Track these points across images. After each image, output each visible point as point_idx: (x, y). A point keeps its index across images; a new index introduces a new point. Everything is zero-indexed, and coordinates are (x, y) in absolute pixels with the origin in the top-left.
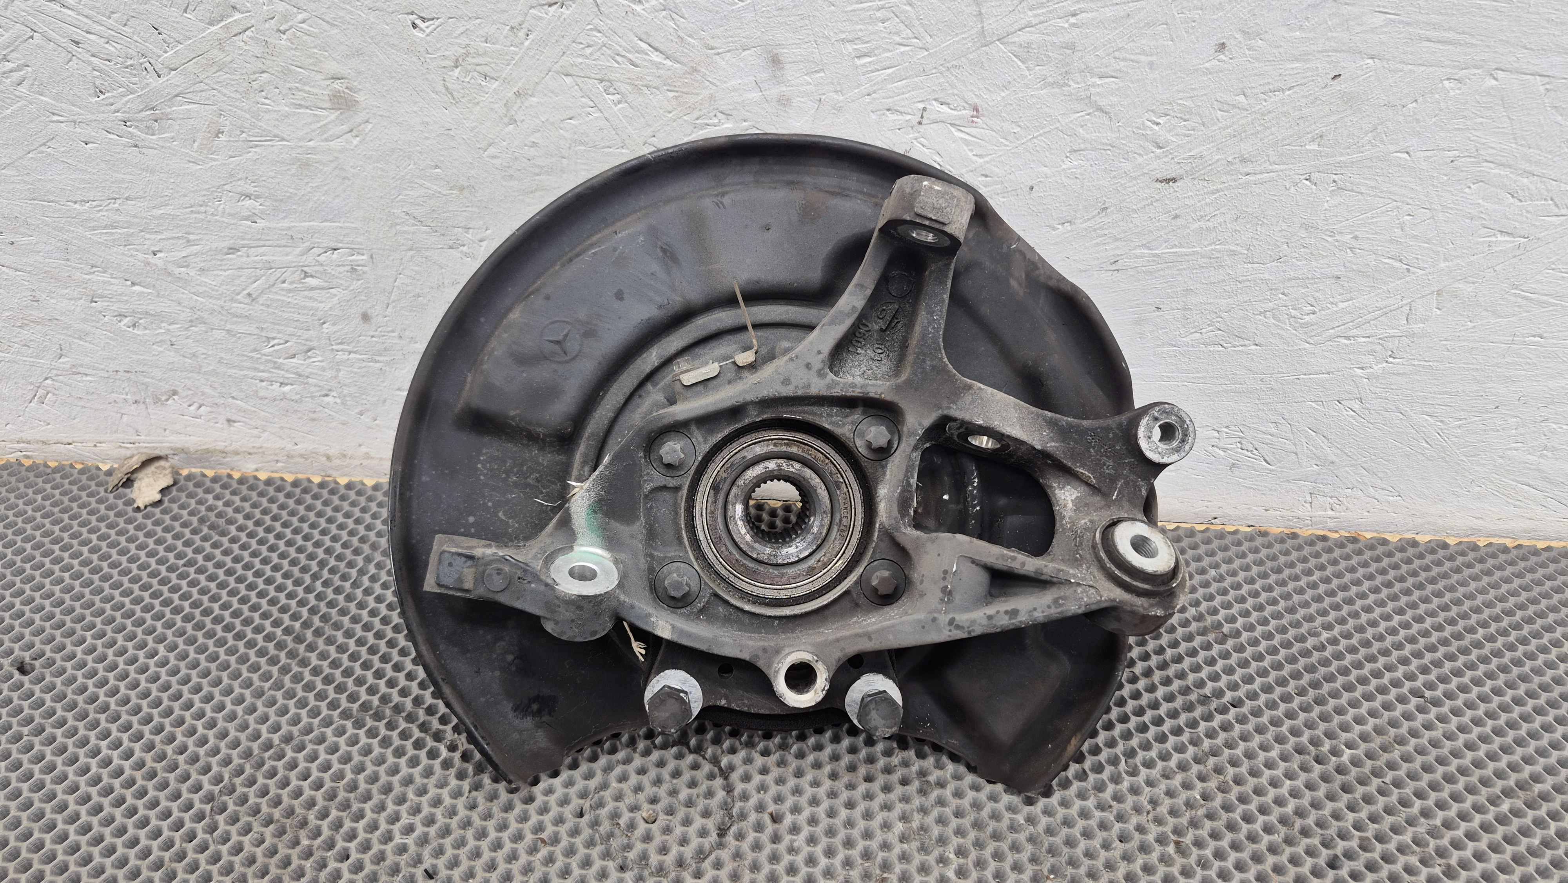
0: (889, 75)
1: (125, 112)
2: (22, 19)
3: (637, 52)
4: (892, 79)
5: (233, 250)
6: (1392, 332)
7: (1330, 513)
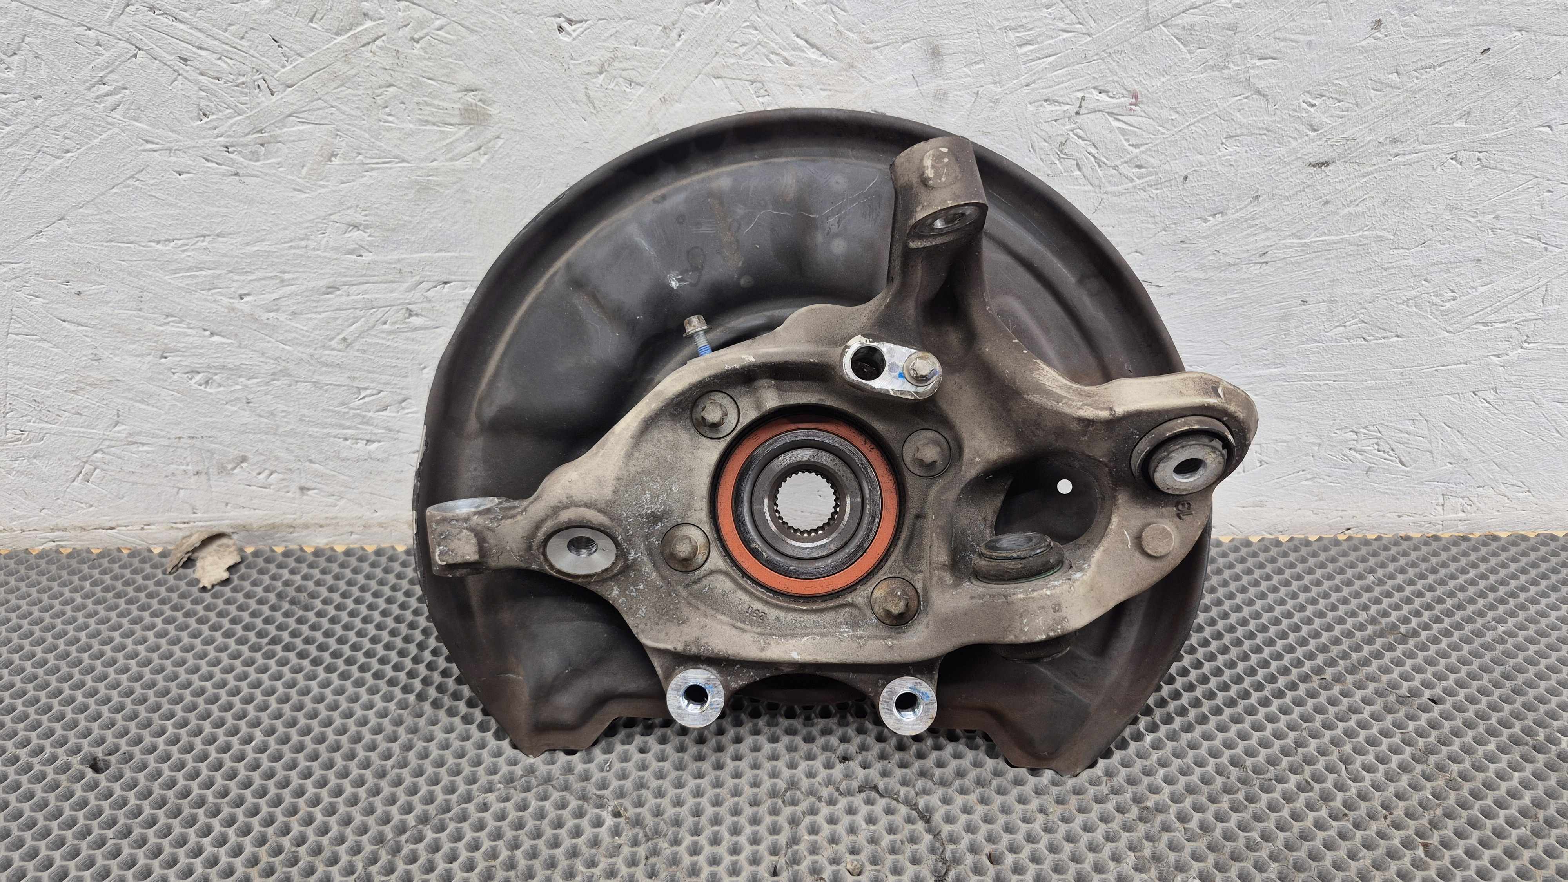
0: (1050, 63)
1: (230, 136)
2: (127, 36)
3: (794, 49)
4: (1053, 67)
5: (332, 288)
6: (1528, 315)
7: (1462, 515)
